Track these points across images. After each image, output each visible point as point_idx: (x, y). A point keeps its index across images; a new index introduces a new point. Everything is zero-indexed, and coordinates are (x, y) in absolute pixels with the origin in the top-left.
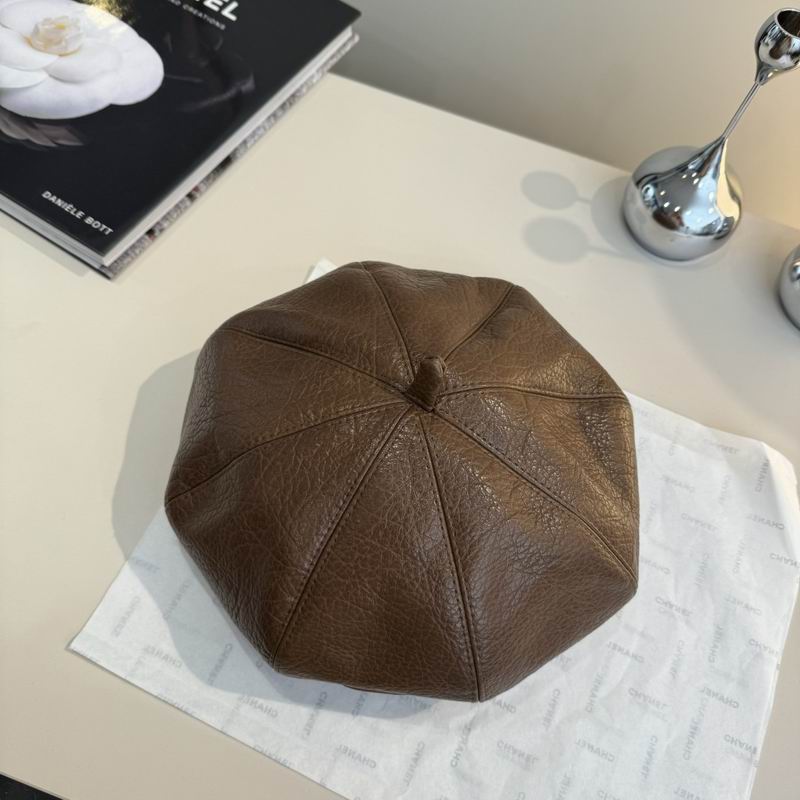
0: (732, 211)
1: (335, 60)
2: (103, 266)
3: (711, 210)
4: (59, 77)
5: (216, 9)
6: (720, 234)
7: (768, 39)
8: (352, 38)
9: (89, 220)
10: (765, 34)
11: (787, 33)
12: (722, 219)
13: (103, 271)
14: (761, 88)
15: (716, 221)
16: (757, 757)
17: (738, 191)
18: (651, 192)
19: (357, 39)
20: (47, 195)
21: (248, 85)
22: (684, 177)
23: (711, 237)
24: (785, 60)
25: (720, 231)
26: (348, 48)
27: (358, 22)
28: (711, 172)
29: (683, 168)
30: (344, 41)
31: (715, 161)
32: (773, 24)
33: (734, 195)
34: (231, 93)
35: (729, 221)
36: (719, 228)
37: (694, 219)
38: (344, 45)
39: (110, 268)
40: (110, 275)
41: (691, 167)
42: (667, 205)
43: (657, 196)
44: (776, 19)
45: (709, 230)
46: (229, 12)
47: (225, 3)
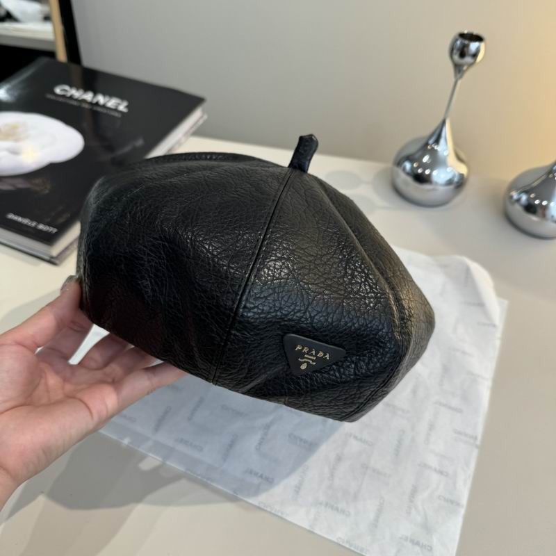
0: (463, 169)
1: (194, 129)
2: (52, 257)
3: (449, 170)
4: (13, 152)
5: (113, 107)
6: (459, 184)
7: (455, 51)
8: (202, 117)
9: (41, 227)
10: (453, 49)
11: (466, 42)
12: (457, 174)
13: (53, 260)
15: (454, 177)
17: (463, 156)
18: (408, 165)
19: (206, 117)
20: (11, 216)
21: (140, 143)
22: (429, 147)
23: (451, 187)
24: (468, 59)
25: (458, 182)
26: (201, 122)
27: (205, 105)
28: (442, 141)
29: (427, 144)
30: (196, 117)
31: (443, 134)
32: (457, 40)
33: (460, 159)
34: (128, 148)
35: (461, 176)
36: (456, 179)
37: (440, 176)
38: (198, 121)
39: (57, 258)
40: (57, 262)
41: (431, 142)
42: (420, 171)
43: (412, 167)
44: (457, 37)
45: (450, 182)
46: (123, 107)
47: (119, 104)
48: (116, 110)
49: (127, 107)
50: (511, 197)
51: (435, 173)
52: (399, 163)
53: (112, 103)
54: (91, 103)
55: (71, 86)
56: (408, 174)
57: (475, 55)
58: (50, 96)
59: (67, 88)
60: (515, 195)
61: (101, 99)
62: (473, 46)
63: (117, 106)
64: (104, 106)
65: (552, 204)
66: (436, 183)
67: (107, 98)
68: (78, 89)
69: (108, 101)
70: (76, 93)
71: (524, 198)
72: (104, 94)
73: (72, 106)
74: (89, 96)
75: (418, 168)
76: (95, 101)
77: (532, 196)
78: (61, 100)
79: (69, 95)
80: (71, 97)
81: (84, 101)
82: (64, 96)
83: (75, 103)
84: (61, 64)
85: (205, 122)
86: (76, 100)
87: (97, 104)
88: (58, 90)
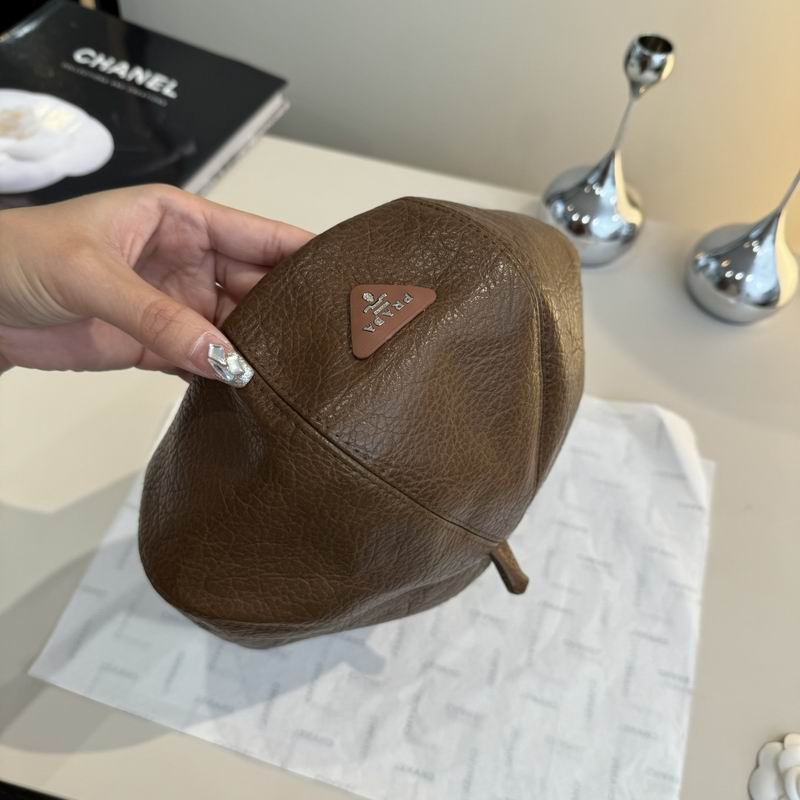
0: (635, 217)
1: (269, 126)
3: (615, 218)
4: (18, 157)
5: (156, 89)
6: (628, 238)
7: (633, 61)
8: (282, 106)
10: (628, 57)
11: (647, 53)
12: (626, 224)
14: (636, 104)
15: (620, 229)
16: (691, 686)
17: (637, 198)
18: (560, 208)
19: (287, 106)
21: (190, 149)
22: (586, 190)
23: (616, 243)
24: (649, 75)
25: (626, 236)
26: (281, 113)
27: (288, 89)
28: (608, 182)
29: (584, 184)
30: (274, 107)
31: (610, 172)
32: (635, 47)
33: (633, 203)
34: (174, 158)
35: (632, 226)
36: (624, 232)
37: (602, 227)
38: (276, 112)
41: (591, 180)
42: (575, 218)
43: (566, 210)
44: (636, 42)
45: (615, 236)
46: (169, 91)
47: (165, 84)
48: (159, 94)
49: (176, 90)
50: (696, 261)
51: (595, 223)
52: (549, 201)
53: (155, 81)
54: (124, 81)
55: (98, 51)
56: (559, 220)
57: (659, 70)
58: (67, 66)
59: (91, 53)
60: (702, 260)
61: (139, 75)
62: (657, 59)
63: (161, 88)
64: (143, 87)
65: (749, 278)
66: (596, 237)
67: (148, 74)
68: (107, 56)
69: (149, 79)
70: (103, 63)
71: (713, 265)
72: (145, 67)
73: (98, 83)
74: (122, 70)
75: (573, 213)
76: (130, 78)
77: (725, 264)
78: (82, 72)
79: (93, 64)
80: (97, 70)
81: (115, 76)
82: (86, 67)
83: (102, 80)
84: (86, 10)
85: (287, 115)
86: (104, 74)
87: (133, 83)
88: (78, 57)
